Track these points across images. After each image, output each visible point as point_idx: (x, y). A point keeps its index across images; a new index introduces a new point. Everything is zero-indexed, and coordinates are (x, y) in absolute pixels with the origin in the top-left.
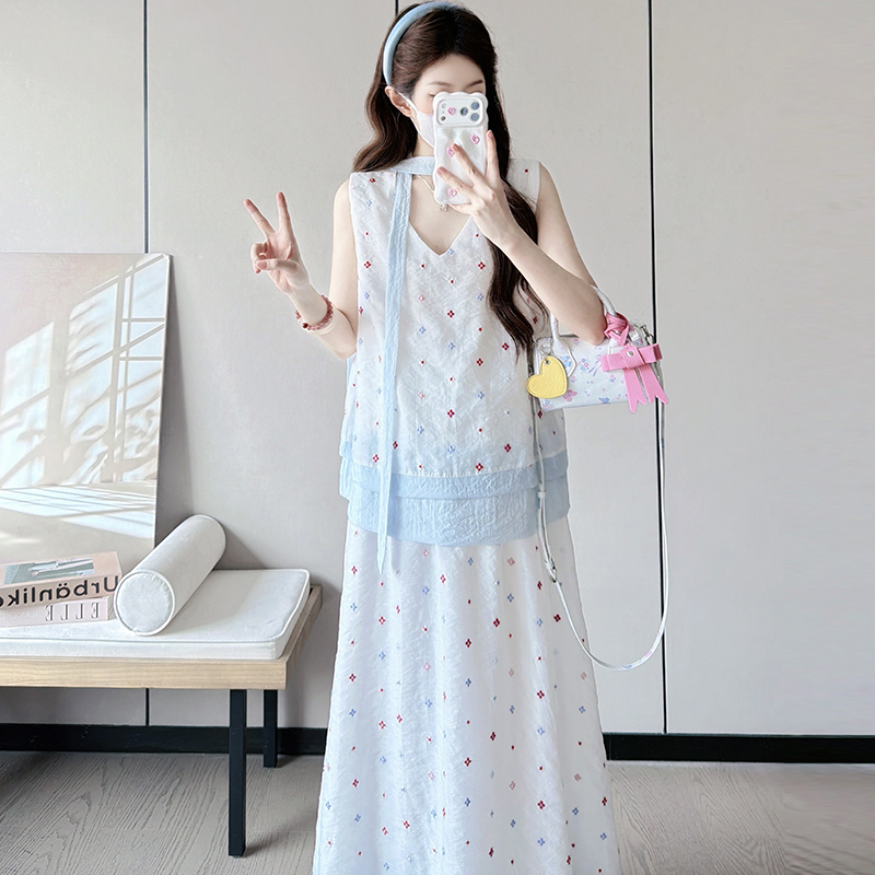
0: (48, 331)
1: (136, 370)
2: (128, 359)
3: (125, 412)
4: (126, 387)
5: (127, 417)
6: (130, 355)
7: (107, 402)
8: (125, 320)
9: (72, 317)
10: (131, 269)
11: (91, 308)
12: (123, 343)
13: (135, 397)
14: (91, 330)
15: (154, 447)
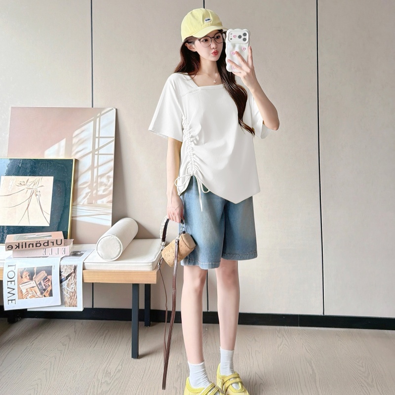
0: (63, 142)
1: (102, 159)
2: (98, 154)
3: (98, 176)
4: (98, 166)
5: (99, 178)
6: (100, 153)
7: (90, 172)
8: (97, 138)
9: (74, 136)
10: (99, 115)
11: (82, 132)
12: (97, 147)
13: (102, 170)
14: (82, 142)
15: (110, 191)
